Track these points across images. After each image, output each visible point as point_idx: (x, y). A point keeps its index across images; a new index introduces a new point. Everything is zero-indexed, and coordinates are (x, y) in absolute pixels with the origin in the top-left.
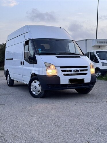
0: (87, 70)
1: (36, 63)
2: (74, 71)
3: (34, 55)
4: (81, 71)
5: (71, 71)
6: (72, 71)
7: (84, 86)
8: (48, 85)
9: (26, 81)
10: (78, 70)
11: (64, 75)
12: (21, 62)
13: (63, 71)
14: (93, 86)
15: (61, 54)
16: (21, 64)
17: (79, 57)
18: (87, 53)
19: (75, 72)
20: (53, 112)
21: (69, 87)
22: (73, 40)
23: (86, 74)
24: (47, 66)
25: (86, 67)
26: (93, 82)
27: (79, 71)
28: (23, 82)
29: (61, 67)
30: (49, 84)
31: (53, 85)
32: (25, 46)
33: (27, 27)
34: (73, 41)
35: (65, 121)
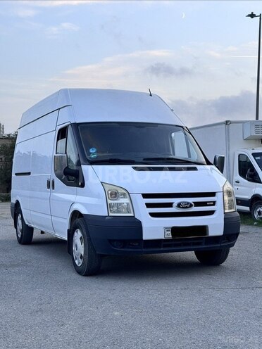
0: (214, 203)
1: (83, 185)
2: (179, 205)
3: (79, 164)
4: (197, 204)
5: (170, 205)
6: (175, 205)
7: (205, 244)
8: (111, 241)
9: (59, 232)
10: (188, 203)
11: (153, 215)
12: (49, 183)
13: (149, 205)
14: (233, 245)
15: (147, 161)
16: (49, 187)
17: (195, 169)
18: (217, 158)
19: (183, 208)
20: (116, 313)
21: (165, 246)
22: (183, 125)
23: (211, 213)
24: (109, 192)
25: (213, 194)
26: (231, 234)
27: (191, 206)
28: (52, 232)
29: (145, 196)
30: (114, 240)
31: (125, 243)
32: (58, 140)
33: (65, 92)
34: (182, 127)
35: (142, 338)
